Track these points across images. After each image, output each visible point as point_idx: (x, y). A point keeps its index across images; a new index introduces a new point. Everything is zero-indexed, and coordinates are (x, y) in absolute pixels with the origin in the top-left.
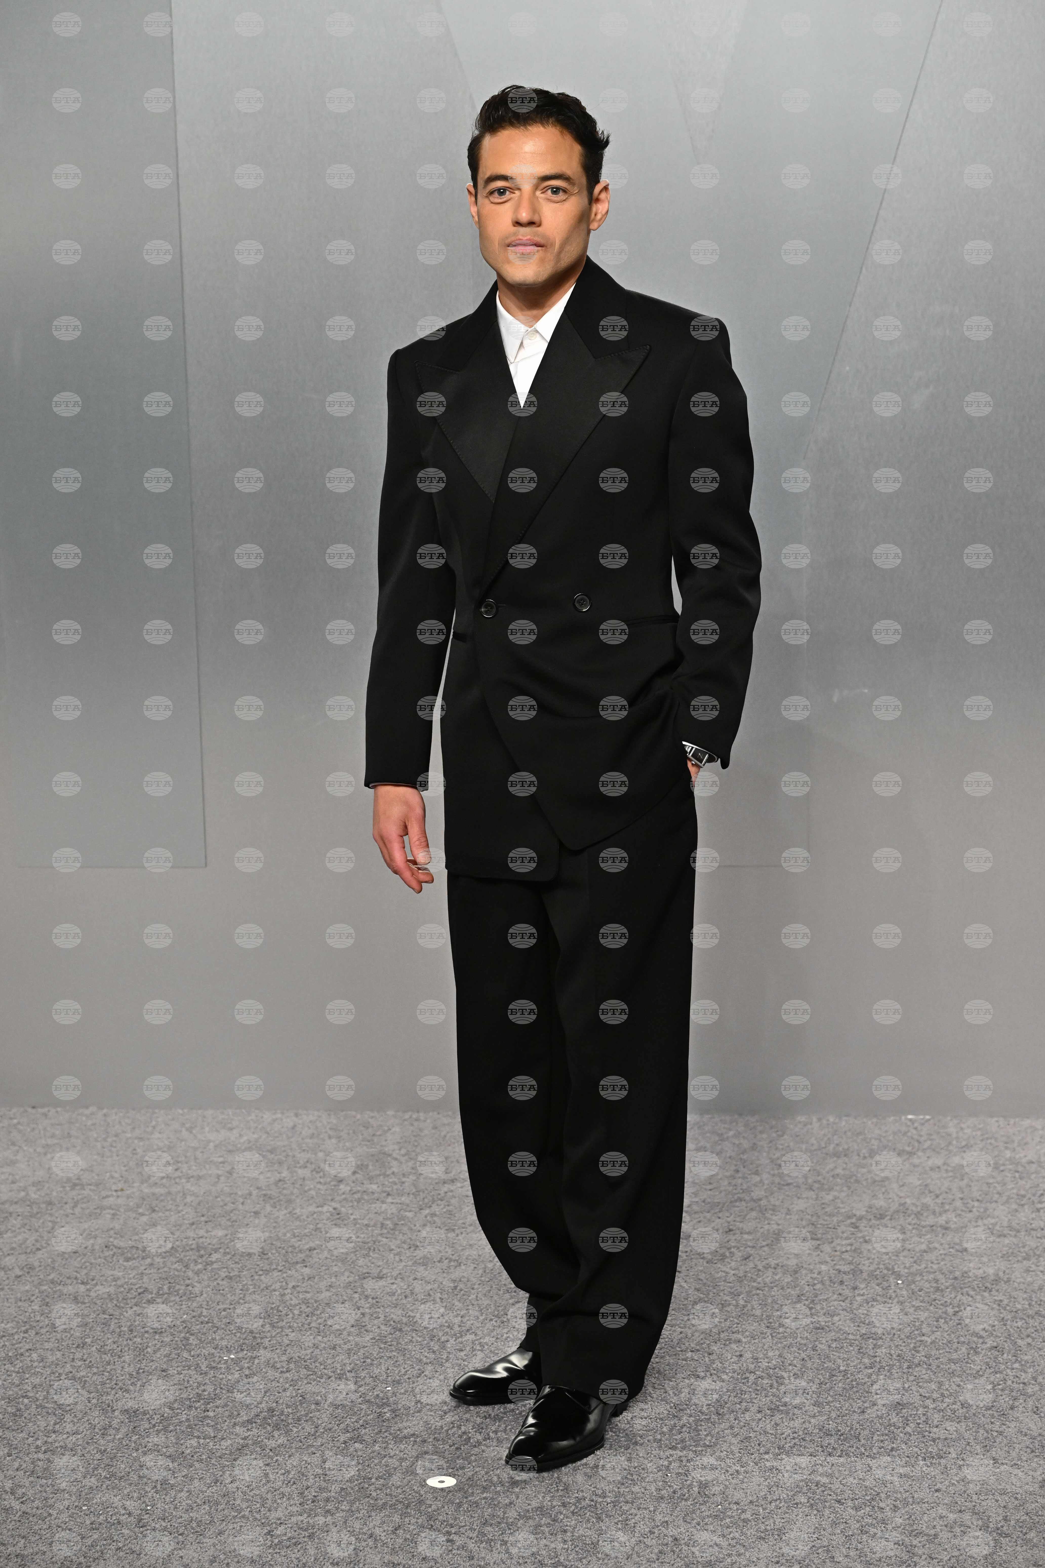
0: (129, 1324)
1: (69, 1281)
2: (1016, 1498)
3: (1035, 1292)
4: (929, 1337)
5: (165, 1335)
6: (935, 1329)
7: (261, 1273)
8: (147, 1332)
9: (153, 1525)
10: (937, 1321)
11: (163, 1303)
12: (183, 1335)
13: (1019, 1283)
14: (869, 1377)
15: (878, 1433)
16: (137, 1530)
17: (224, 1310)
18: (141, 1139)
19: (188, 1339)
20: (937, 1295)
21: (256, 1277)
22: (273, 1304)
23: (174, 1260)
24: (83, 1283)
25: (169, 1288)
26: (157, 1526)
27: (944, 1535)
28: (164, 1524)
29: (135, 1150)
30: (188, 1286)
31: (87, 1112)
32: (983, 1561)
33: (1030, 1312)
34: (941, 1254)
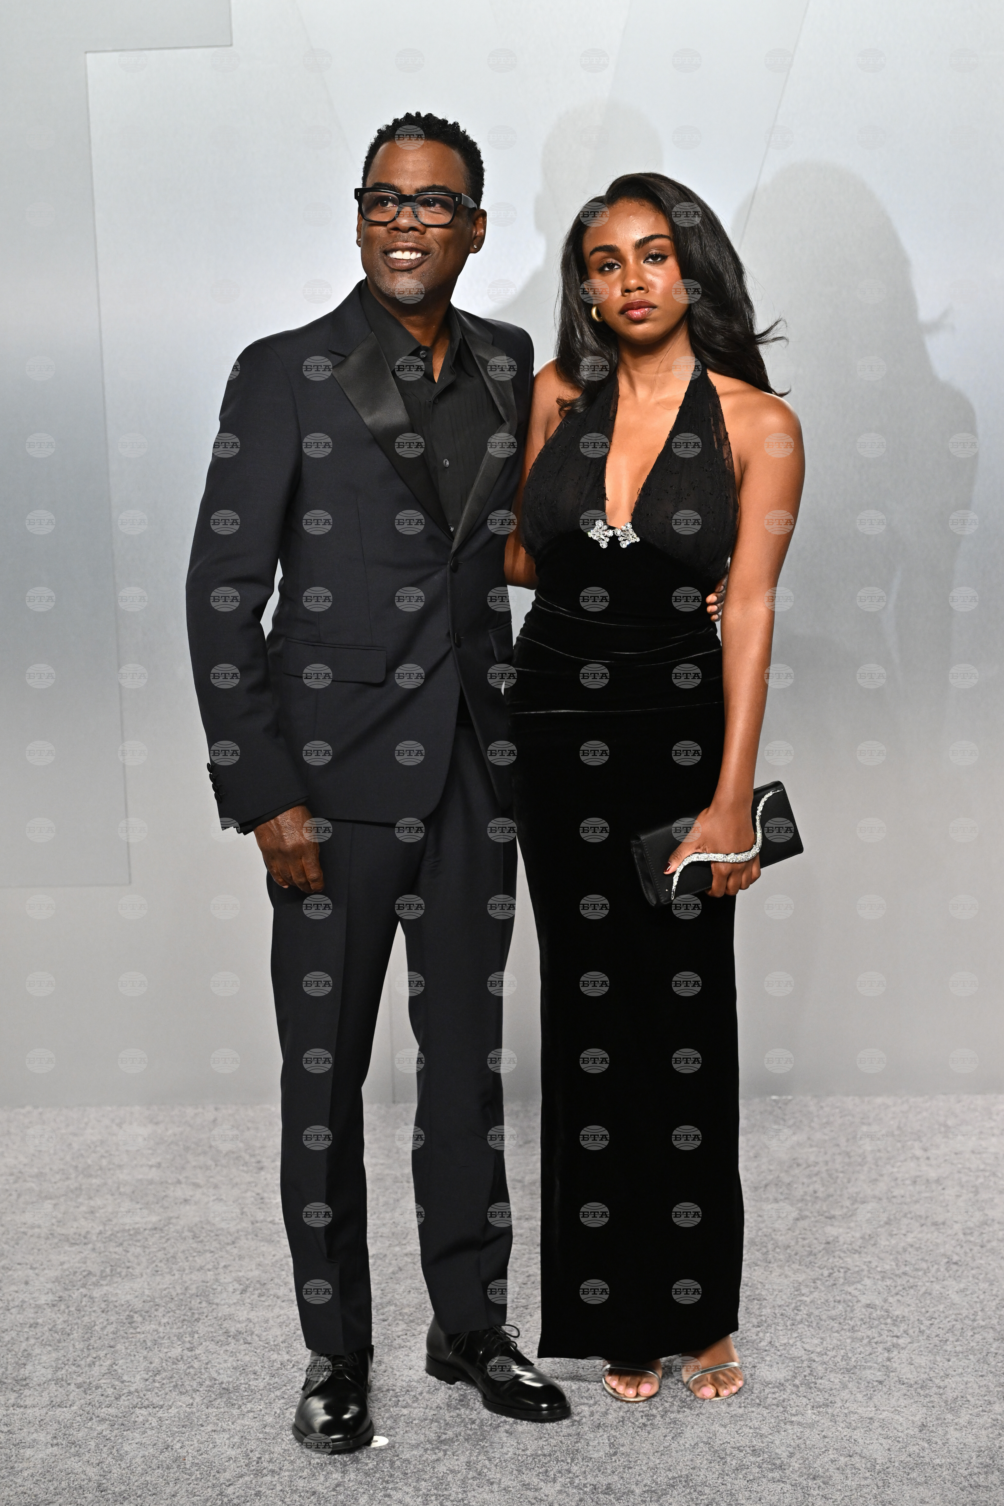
0: (76, 1304)
1: (19, 1267)
2: (898, 1442)
3: (901, 1254)
4: (807, 1297)
5: (109, 1313)
6: (813, 1290)
7: (195, 1254)
8: (94, 1311)
9: (113, 1488)
10: (814, 1282)
11: (107, 1285)
12: (127, 1313)
13: (885, 1246)
14: (757, 1335)
15: (770, 1386)
16: (97, 1494)
17: (165, 1290)
18: (75, 1135)
19: (132, 1317)
20: (812, 1258)
21: (191, 1259)
22: (207, 1282)
23: (114, 1244)
24: (32, 1268)
25: (111, 1271)
26: (116, 1490)
27: (837, 1477)
28: (123, 1488)
29: (70, 1144)
30: (128, 1268)
31: (23, 1111)
32: (873, 1500)
33: (897, 1272)
34: (812, 1222)
